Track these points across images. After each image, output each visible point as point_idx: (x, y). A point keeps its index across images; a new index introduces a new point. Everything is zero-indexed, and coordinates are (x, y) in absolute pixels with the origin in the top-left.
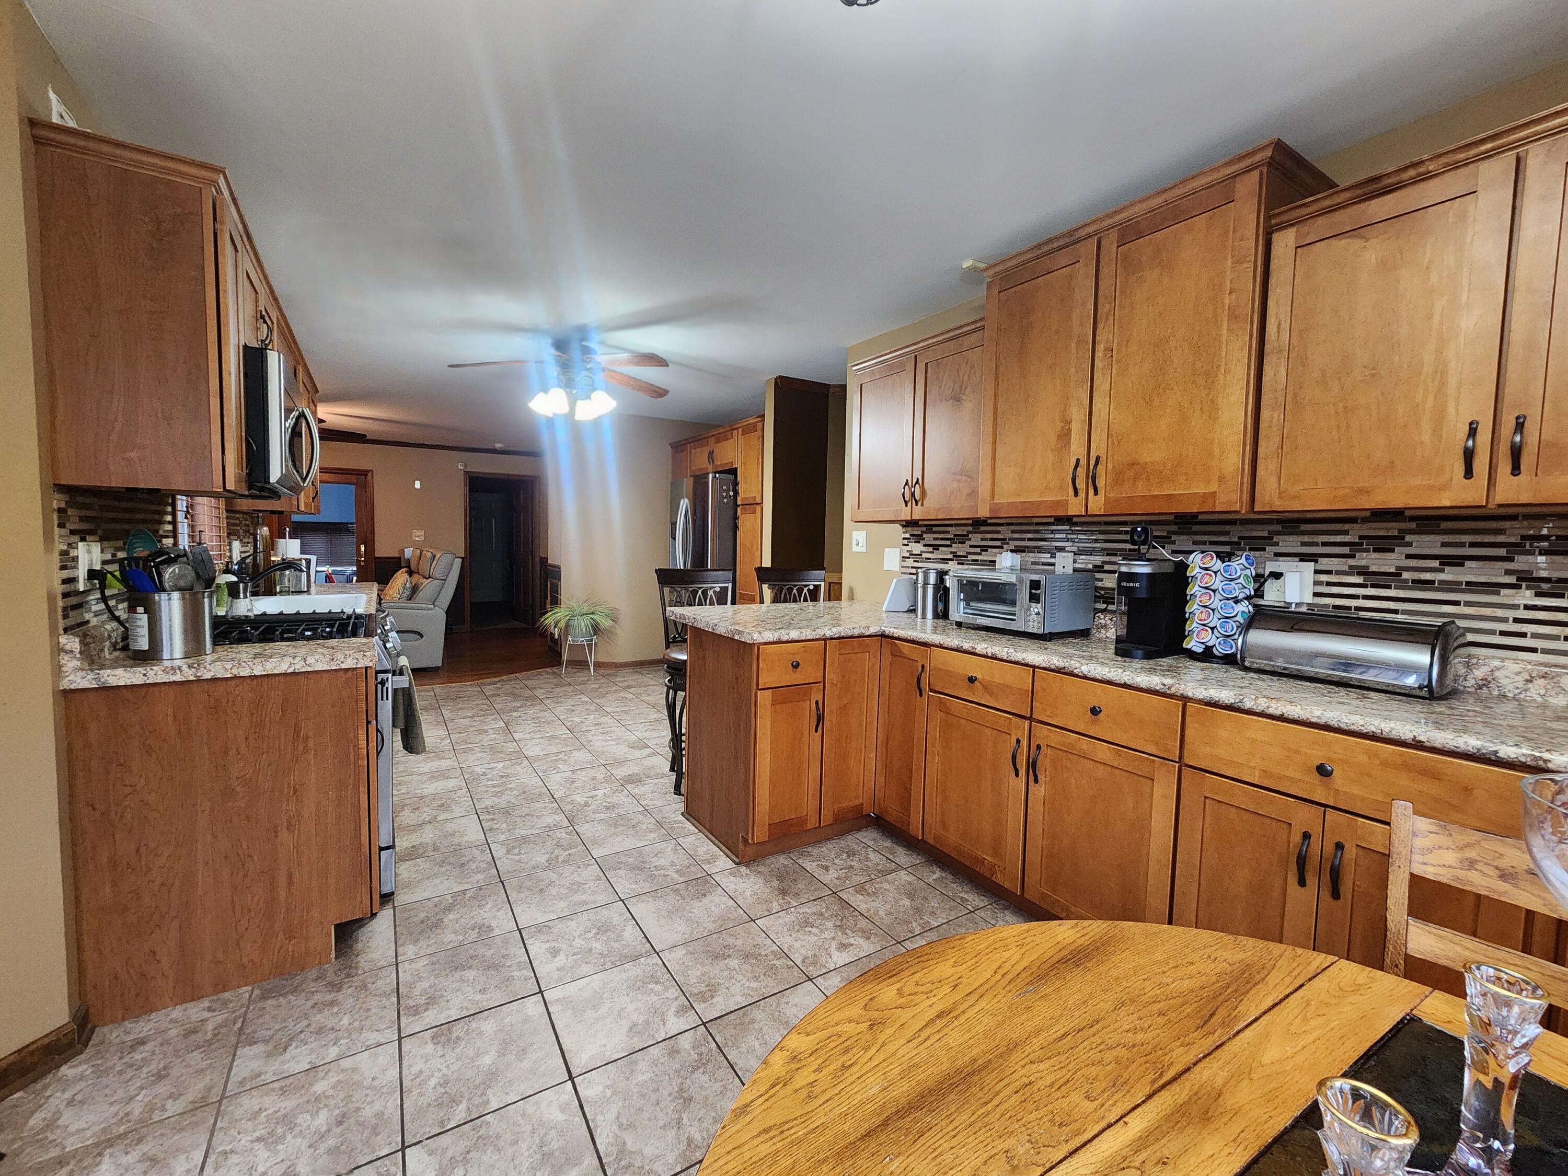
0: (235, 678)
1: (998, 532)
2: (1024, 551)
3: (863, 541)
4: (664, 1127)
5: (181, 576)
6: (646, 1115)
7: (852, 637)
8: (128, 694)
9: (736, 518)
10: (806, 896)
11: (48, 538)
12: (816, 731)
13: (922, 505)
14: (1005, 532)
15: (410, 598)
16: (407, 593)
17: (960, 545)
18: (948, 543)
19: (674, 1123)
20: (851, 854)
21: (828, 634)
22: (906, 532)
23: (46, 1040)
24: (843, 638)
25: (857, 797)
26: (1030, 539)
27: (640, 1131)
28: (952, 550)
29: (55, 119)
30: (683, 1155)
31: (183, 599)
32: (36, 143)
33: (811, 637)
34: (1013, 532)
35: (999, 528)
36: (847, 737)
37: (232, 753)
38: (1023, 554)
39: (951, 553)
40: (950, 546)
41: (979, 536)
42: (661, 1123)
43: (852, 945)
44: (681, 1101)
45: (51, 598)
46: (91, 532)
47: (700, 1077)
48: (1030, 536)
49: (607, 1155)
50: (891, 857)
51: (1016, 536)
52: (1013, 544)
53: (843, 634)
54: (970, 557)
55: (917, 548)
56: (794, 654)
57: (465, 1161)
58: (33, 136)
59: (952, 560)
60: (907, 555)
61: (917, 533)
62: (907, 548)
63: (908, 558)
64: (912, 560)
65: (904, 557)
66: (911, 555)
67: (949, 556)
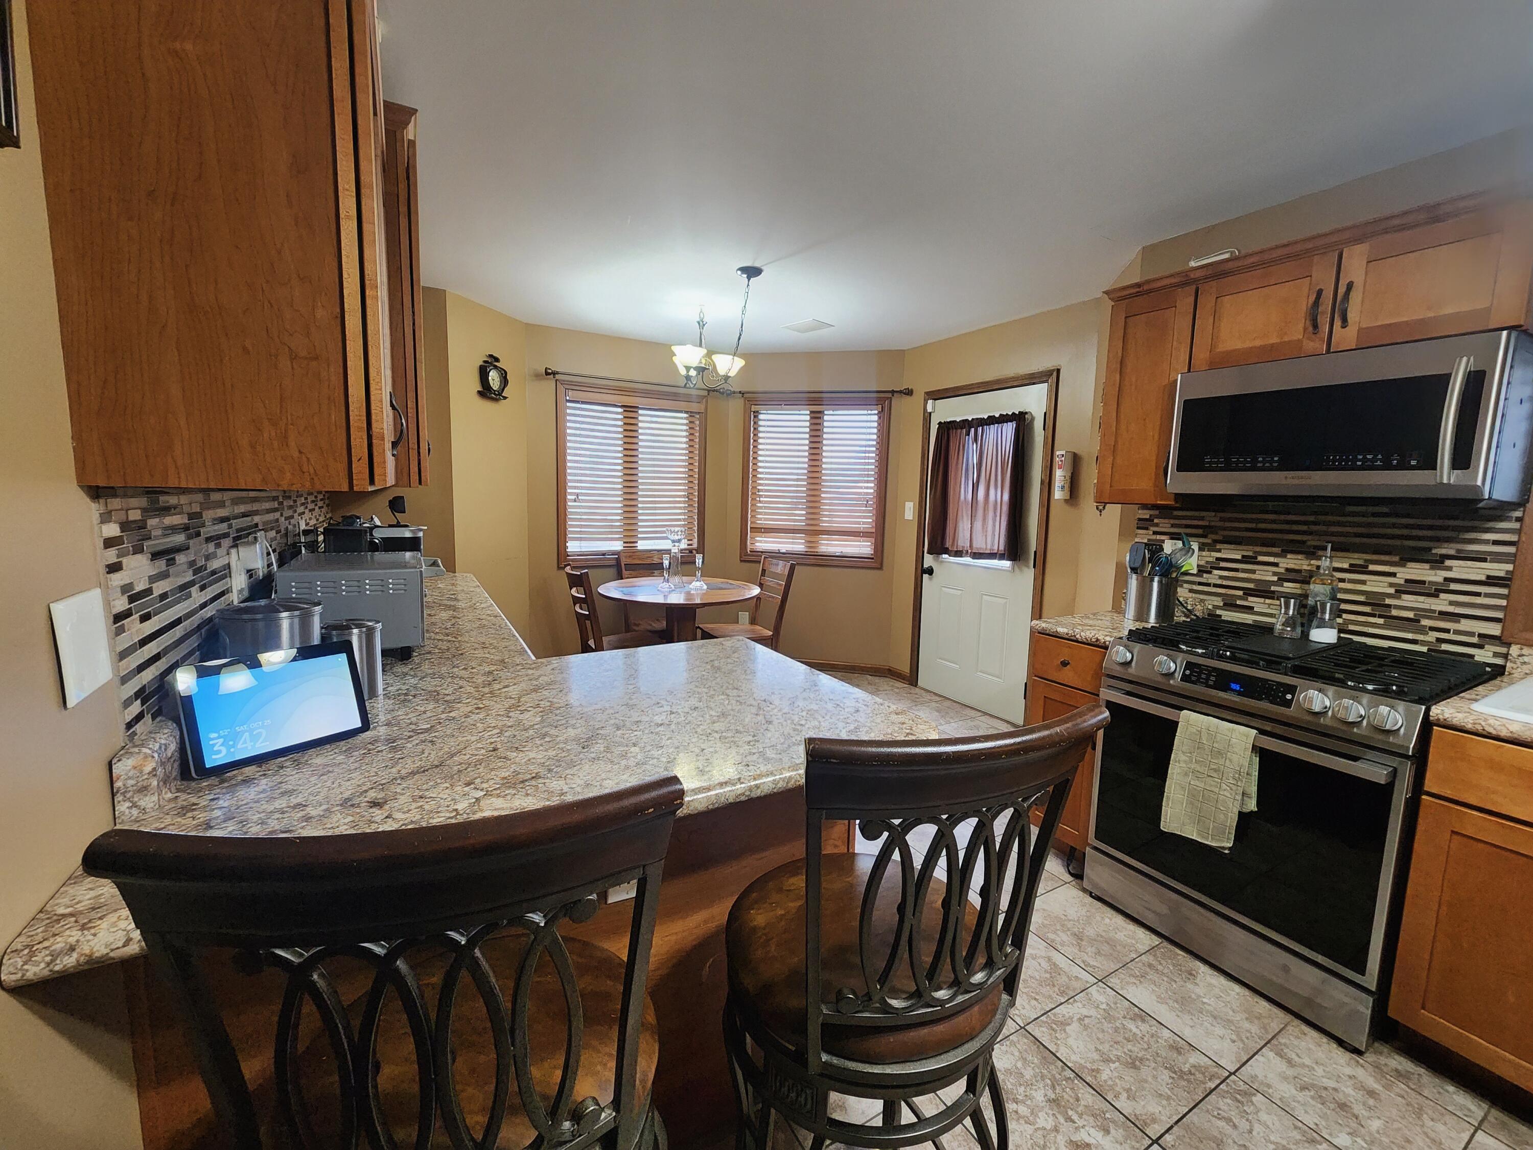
60: (121, 605)
61: (135, 515)
62: (118, 579)
63: (127, 614)
64: (136, 617)
65: (119, 618)
66: (132, 599)
67: (189, 577)
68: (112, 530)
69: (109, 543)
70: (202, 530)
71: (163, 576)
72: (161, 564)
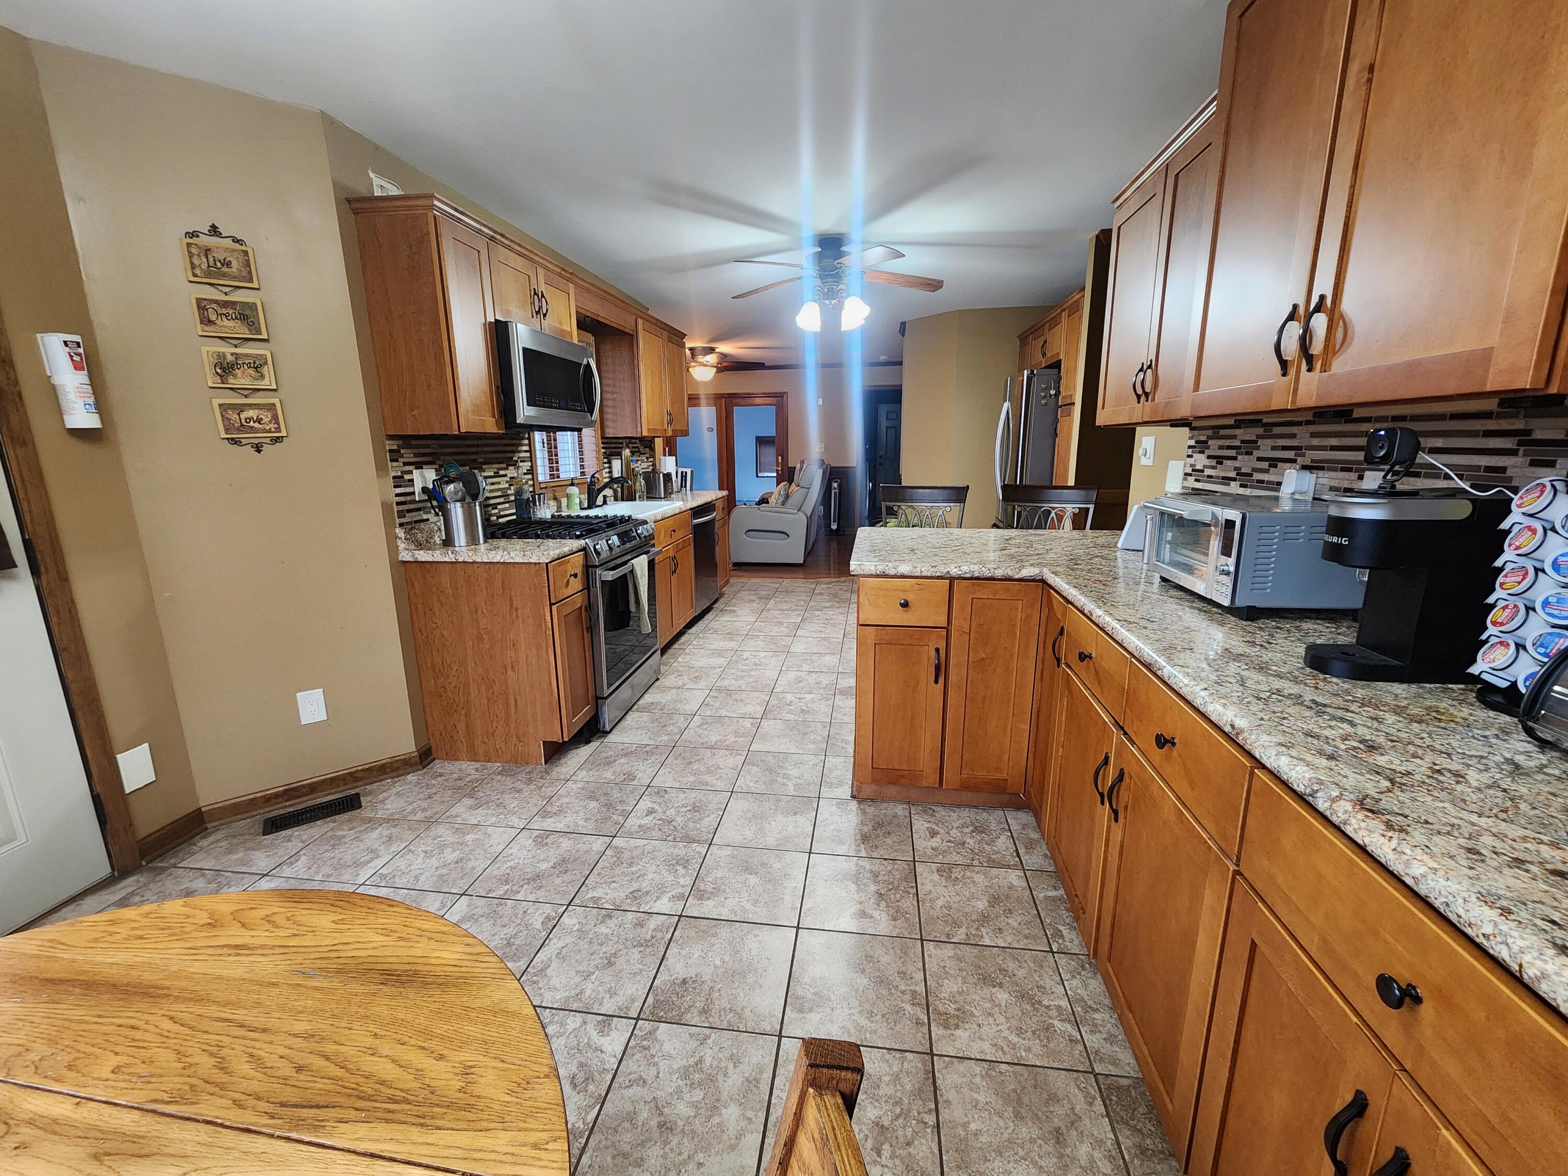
0: (474, 563)
1: (1293, 436)
2: (1322, 468)
3: (1150, 452)
4: (577, 972)
5: (456, 493)
6: (578, 957)
7: (992, 579)
8: (428, 566)
9: (1056, 421)
10: (882, 852)
11: (381, 469)
12: (936, 682)
13: (1153, 400)
14: (1303, 436)
15: (783, 503)
16: (782, 499)
17: (1246, 457)
18: (1232, 453)
19: (585, 974)
20: (979, 829)
21: (954, 572)
22: (1190, 438)
23: (403, 757)
24: (978, 578)
25: (998, 769)
26: (1333, 448)
27: (564, 964)
28: (1237, 464)
29: (378, 193)
30: (567, 999)
31: (462, 507)
32: (354, 213)
33: (929, 574)
34: (1314, 435)
35: (1295, 430)
36: (984, 698)
37: (479, 613)
38: (1321, 473)
39: (1236, 469)
40: (1235, 458)
41: (1270, 442)
42: (580, 968)
43: (872, 917)
44: (606, 962)
45: (386, 507)
46: (427, 463)
47: (635, 954)
48: (1334, 442)
49: (534, 967)
50: (1022, 851)
51: (1316, 442)
52: (1311, 455)
53: (976, 574)
54: (1257, 476)
55: (1201, 460)
56: (904, 591)
57: (477, 920)
58: (352, 210)
59: (1234, 479)
60: (1189, 470)
61: (1203, 438)
62: (1190, 461)
63: (1190, 475)
64: (1194, 478)
65: (1186, 474)
66: (1193, 470)
67: (1233, 474)
68: (1192, 443)
69: (1190, 447)
70: (1255, 452)
71: (1213, 468)
72: (1214, 463)
